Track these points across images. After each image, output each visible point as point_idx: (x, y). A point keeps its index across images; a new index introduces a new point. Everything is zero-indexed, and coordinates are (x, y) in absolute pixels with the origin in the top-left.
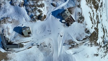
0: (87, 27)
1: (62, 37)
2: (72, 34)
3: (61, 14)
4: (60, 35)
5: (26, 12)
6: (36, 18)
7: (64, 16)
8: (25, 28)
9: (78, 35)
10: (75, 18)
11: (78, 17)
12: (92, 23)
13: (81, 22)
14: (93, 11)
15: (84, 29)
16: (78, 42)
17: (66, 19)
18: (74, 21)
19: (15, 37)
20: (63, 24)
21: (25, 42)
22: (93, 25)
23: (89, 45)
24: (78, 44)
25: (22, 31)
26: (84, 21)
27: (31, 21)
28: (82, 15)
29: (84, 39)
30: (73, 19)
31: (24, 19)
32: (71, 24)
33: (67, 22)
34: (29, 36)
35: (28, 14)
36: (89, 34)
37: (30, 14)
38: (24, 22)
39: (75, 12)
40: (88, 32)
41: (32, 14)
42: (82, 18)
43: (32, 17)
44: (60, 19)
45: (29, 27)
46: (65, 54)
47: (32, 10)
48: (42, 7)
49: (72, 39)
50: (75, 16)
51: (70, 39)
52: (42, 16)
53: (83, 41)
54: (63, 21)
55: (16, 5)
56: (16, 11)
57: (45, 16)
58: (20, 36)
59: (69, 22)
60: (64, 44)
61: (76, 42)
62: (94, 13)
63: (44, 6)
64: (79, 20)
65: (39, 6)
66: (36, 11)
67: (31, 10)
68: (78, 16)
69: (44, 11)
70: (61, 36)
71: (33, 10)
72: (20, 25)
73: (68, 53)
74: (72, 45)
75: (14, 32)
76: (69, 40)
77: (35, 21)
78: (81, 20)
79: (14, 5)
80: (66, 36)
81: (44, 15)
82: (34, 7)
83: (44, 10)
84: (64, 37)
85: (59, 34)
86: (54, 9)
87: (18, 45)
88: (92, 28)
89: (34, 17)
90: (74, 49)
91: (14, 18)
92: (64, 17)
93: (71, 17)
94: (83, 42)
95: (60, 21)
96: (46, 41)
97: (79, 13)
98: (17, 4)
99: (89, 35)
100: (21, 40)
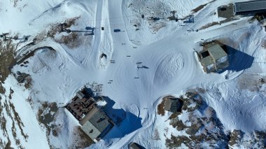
0: (27, 93)
1: (100, 54)
2: (71, 64)
3: (111, 126)
4: (109, 57)
5: (220, 116)
6: (189, 103)
7: (102, 120)
8: (220, 69)
9: (53, 64)
10: (66, 116)
11: (59, 121)
12: (13, 108)
13: (45, 105)
14: (18, 142)
15: (36, 86)
16: (50, 43)
17: (95, 111)
18: (68, 107)
19: (248, 35)
20: (104, 93)
21: (215, 24)
22: (12, 101)
23: (16, 38)
24: (49, 38)
25: (229, 59)
26: (37, 111)
27: (203, 91)
28: (45, 130)
29: (32, 54)
30: (72, 112)
31: (223, 95)
32: (76, 98)
33: (92, 102)
34: (205, 44)
35: (214, 112)
36: (19, 73)
37: (208, 114)
38: (223, 85)
39: (68, 135)
40: (23, 79)
41: (202, 112)
42: (45, 119)
43: (202, 105)
44: (115, 107)
45: (208, 71)
46: (86, 4)
47: (203, 125)
48: (173, 137)
49: (70, 51)
50: (66, 124)
51: (75, 51)
52: (171, 110)
53: (33, 48)
54: (104, 103)
55: (252, 134)
56: (250, 114)
57: (161, 111)
58: (232, 41)
59: (85, 101)
60: (92, 34)
61: (57, 41)
62: (15, 135)
63: (168, 141)
64: (52, 113)
65: (183, 139)
66: (189, 124)
67: (206, 126)
68: (57, 123)
69: (164, 126)
70: (104, 55)
71: (199, 125)
72: (234, 75)
73: (79, 6)
74: (69, 31)
75: (250, 52)
76: (77, 46)
77: (189, 94)
78: (47, 111)
79: (257, 132)
80: (89, 58)
81: (163, 114)
82: (197, 134)
83: (167, 130)
84: (96, 54)
85: (113, 62)
86: (137, 136)
87: (237, 14)
88: (12, 92)
89: (193, 105)
90: (60, 19)
91: (255, 95)
92: (102, 117)
93: (78, 118)
94: (33, 44)
95: (113, 103)
96: (148, 35)
97: (55, 134)
98: (250, 138)
99: (16, 68)
100: (228, 30)
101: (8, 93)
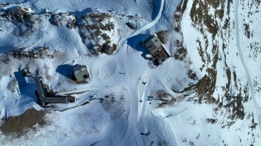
0: (192, 67)
1: (146, 85)
2: (164, 81)
3: (145, 42)
4: (141, 82)
5: (80, 39)
6: (98, 49)
7: (150, 47)
8: (78, 67)
9: (174, 82)
10: (170, 51)
11: (175, 49)
12: (203, 59)
13: (181, 59)
14: (205, 37)
15: (186, 71)
16: (175, 95)
17: (153, 52)
18: (168, 56)
19: (59, 84)
20: (147, 61)
21: (78, 93)
22: (203, 63)
23: (196, 101)
24: (175, 97)
25: (73, 72)
26: (187, 56)
27: (89, 55)
28: (183, 45)
29: (186, 90)
30: (167, 53)
31: (76, 51)
32: (163, 61)
33: (154, 57)
34: (85, 82)
35: (83, 41)
36: (194, 79)
37: (87, 41)
38: (77, 56)
39: (171, 40)
40: (193, 76)
41: (91, 43)
42: (183, 51)
43: (90, 47)
44: (142, 53)
45: (85, 66)
46: (151, 116)
47: (91, 35)
48: (110, 30)
49: (163, 89)
50: (171, 46)
51: (160, 88)
52: (109, 47)
53: (185, 93)
54: (148, 56)
55: (61, 25)
56: (60, 36)
57: (115, 46)
58: (69, 82)
59: (158, 58)
60: (149, 97)
61: (171, 95)
62: (207, 42)
63: (113, 28)
64: (178, 54)
65: (104, 28)
66: (99, 37)
67: (89, 34)
68: (176, 48)
69: (114, 37)
70: (144, 84)
71: (94, 35)
72: (69, 62)
73: (156, 115)
74: (163, 100)
75: (58, 75)
76: (159, 91)
77: (97, 55)
78: (181, 55)
79: (57, 25)
80: (153, 83)
81: (114, 44)
82: (95, 30)
83: (113, 35)
84: (148, 85)
85: (140, 78)
86: (131, 33)
87: (65, 97)
88: (201, 69)
89: (96, 48)
90: (168, 108)
91: (57, 48)
92: (149, 49)
93: (163, 49)
94: (185, 96)
95: (142, 55)
96: (116, 91)
97: (178, 41)
98: (63, 22)
99: (196, 82)
100: (70, 88)
101: (205, 69)
